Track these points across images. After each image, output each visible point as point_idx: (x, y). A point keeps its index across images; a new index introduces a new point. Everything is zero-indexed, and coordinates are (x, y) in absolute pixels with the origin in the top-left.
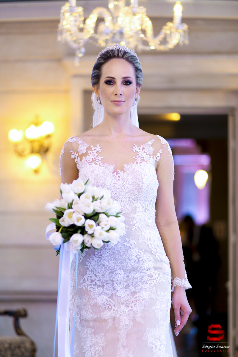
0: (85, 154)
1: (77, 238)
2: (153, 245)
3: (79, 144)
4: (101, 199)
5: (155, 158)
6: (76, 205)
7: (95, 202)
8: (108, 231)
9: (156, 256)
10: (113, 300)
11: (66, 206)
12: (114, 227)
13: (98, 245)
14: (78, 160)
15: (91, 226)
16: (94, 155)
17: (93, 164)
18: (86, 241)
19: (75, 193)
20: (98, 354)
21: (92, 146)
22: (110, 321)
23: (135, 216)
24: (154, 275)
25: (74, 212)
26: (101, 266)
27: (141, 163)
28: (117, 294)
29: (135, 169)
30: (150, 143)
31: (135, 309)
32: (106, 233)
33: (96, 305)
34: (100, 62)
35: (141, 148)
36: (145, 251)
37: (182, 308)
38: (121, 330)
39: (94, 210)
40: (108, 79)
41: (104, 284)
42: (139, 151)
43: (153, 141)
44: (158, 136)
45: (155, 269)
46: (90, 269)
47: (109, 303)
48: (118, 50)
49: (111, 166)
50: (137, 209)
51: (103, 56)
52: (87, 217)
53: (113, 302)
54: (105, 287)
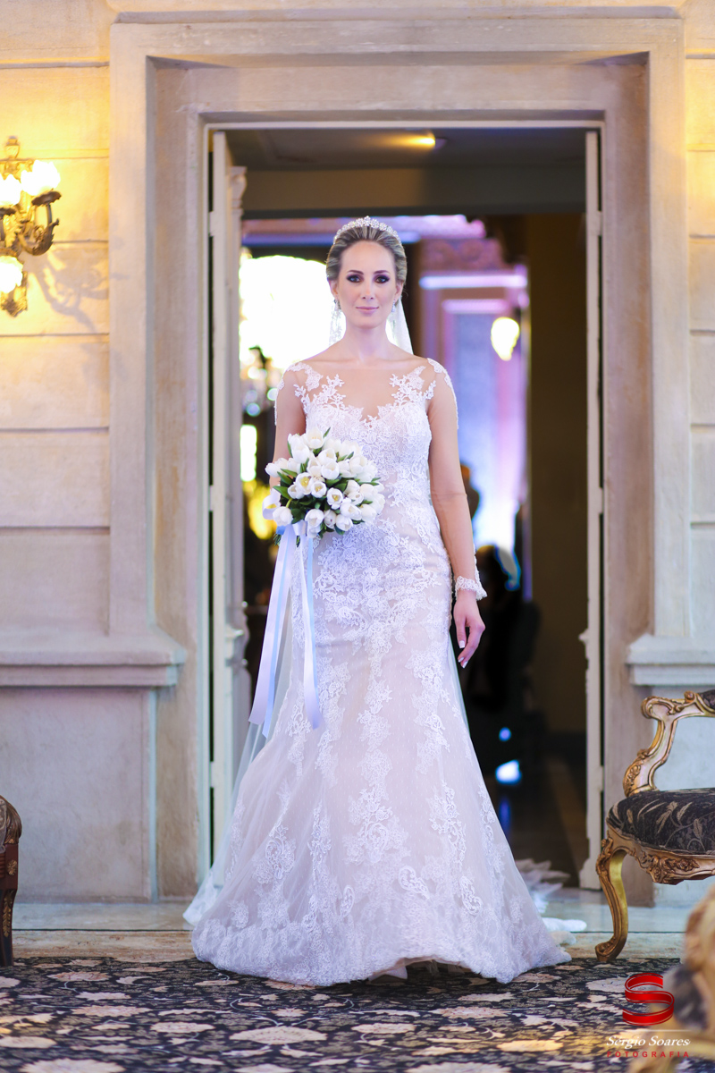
0: (319, 390)
1: (315, 515)
2: (423, 530)
3: (307, 375)
4: (349, 458)
5: (425, 394)
6: (313, 467)
7: (341, 463)
8: (360, 506)
9: (429, 547)
10: (362, 613)
11: (298, 469)
12: (369, 500)
13: (346, 526)
14: (306, 400)
15: (335, 498)
16: (331, 393)
17: (329, 406)
18: (328, 521)
19: (310, 449)
20: (339, 693)
21: (328, 378)
22: (356, 643)
23: (395, 485)
24: (423, 575)
25: (310, 477)
26: (343, 561)
27: (404, 403)
28: (368, 604)
29: (394, 413)
30: (418, 372)
31: (394, 624)
32: (356, 508)
33: (334, 621)
34: (340, 245)
35: (404, 380)
36: (411, 539)
37: (468, 622)
38: (373, 655)
39: (340, 475)
40: (352, 273)
41: (348, 590)
42: (400, 385)
43: (423, 368)
44: (430, 360)
45: (426, 565)
46: (325, 567)
47: (355, 617)
48: (368, 228)
49: (358, 409)
50: (399, 475)
51: (345, 237)
52: (329, 485)
53: (362, 616)
54: (349, 594)
